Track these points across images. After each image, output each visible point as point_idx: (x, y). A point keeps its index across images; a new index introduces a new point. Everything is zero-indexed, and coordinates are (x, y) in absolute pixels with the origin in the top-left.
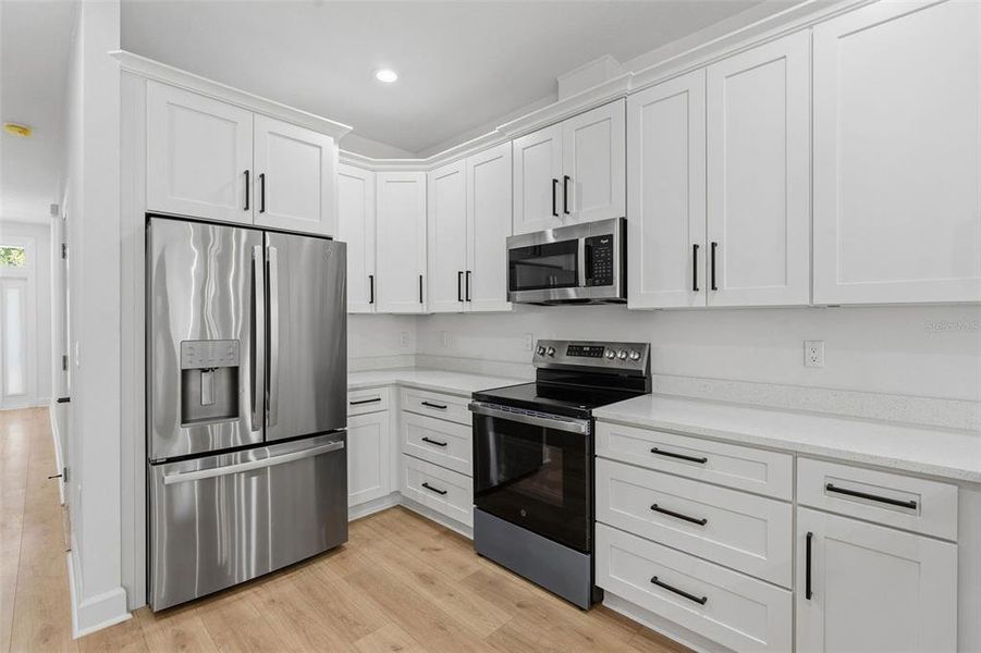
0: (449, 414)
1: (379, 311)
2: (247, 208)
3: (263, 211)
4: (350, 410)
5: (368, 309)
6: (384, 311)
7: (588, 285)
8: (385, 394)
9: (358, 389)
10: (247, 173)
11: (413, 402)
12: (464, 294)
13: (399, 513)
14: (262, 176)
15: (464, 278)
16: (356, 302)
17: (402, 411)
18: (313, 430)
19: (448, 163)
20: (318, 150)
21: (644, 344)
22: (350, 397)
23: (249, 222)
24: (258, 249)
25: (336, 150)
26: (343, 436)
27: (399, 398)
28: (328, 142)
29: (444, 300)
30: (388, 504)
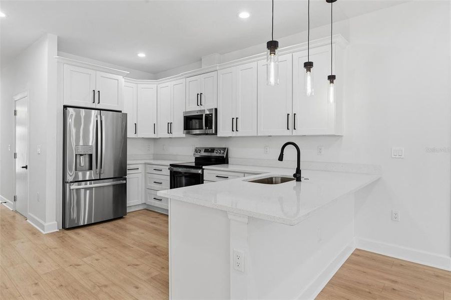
0: (163, 173)
1: (138, 137)
2: (94, 102)
3: (99, 103)
4: (128, 172)
5: (134, 136)
6: (140, 137)
7: (206, 129)
8: (140, 166)
9: (131, 164)
10: (94, 91)
11: (150, 169)
12: (170, 131)
13: (146, 211)
14: (99, 91)
15: (170, 125)
16: (130, 134)
17: (146, 173)
18: (112, 177)
19: (164, 83)
20: (117, 81)
21: (225, 148)
22: (128, 167)
23: (94, 107)
24: (99, 116)
25: (123, 80)
26: (125, 179)
27: (145, 168)
28: (120, 78)
29: (163, 133)
30: (141, 208)
